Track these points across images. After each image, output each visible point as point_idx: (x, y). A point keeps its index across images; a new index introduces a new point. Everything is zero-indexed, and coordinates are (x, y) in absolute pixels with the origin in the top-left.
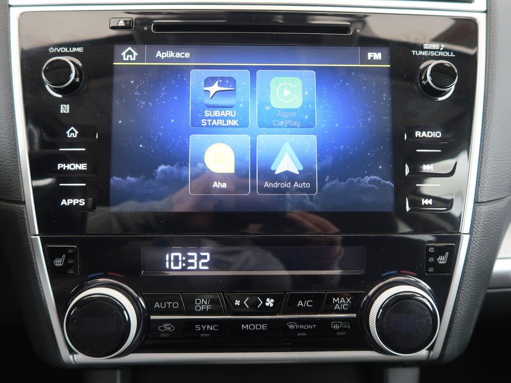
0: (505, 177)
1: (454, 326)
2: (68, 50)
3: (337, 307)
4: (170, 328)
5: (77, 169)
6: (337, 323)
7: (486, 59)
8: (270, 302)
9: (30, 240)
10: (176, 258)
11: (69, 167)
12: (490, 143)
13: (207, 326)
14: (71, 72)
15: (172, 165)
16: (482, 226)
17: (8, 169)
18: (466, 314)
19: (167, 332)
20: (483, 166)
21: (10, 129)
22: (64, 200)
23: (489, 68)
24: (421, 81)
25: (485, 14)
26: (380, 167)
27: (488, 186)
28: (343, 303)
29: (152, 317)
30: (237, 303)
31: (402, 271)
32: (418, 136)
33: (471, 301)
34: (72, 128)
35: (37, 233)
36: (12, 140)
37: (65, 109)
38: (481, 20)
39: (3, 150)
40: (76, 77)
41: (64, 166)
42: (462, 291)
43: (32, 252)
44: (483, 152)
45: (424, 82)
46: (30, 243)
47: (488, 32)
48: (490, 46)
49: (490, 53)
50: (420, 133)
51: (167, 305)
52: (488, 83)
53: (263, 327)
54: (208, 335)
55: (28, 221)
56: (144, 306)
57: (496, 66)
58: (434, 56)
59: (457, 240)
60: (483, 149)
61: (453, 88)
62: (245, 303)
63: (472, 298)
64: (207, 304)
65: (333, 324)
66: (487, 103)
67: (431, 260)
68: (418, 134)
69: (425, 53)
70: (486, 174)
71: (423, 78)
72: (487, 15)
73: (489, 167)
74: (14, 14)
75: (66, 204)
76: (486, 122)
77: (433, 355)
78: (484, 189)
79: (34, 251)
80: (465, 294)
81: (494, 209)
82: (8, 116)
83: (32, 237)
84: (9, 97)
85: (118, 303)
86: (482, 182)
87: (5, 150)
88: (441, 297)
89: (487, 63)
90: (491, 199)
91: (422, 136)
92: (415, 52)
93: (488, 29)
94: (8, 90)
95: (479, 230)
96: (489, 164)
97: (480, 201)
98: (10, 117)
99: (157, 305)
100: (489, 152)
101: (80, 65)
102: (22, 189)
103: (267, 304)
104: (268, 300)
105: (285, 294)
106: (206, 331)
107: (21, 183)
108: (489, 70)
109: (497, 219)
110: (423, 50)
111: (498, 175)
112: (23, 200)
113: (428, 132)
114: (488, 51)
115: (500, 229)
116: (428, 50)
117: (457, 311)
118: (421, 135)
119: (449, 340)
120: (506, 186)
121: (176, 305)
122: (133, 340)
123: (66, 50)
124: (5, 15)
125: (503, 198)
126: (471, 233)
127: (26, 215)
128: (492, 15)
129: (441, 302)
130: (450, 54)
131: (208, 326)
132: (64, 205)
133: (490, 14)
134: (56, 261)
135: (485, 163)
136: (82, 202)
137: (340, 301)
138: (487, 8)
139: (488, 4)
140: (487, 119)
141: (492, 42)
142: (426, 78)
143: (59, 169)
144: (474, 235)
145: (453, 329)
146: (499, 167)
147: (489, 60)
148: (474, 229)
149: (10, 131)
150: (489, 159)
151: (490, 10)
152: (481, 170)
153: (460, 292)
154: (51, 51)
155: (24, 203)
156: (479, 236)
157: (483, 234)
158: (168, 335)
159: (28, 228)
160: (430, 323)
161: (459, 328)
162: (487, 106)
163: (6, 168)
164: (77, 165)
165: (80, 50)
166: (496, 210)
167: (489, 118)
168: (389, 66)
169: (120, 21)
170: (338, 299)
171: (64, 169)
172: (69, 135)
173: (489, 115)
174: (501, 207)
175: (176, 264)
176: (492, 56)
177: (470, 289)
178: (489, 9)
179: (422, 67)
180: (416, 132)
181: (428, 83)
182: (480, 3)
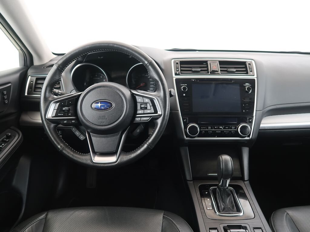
0: (262, 107)
1: (253, 132)
4: (204, 132)
11: (186, 105)
14: (187, 89)
23: (257, 88)
29: (201, 130)
35: (181, 115)
37: (184, 95)
38: (256, 79)
43: (180, 119)
47: (257, 81)
51: (203, 128)
52: (257, 90)
53: (220, 132)
59: (253, 117)
61: (251, 91)
62: (217, 127)
64: (210, 128)
65: (232, 132)
67: (248, 120)
74: (174, 79)
75: (185, 111)
77: (250, 139)
78: (258, 108)
90: (259, 110)
92: (244, 85)
102: (178, 108)
103: (221, 128)
106: (210, 132)
114: (257, 85)
116: (246, 84)
119: (253, 136)
121: (205, 128)
122: (198, 134)
123: (184, 85)
125: (262, 110)
126: (255, 116)
127: (179, 113)
128: (258, 78)
129: (251, 127)
130: (250, 85)
134: (184, 120)
141: (258, 83)
142: (246, 89)
152: (257, 105)
154: (181, 85)
155: (178, 111)
165: (186, 85)
169: (193, 80)
170: (233, 127)
179: (245, 87)
182: (255, 76)
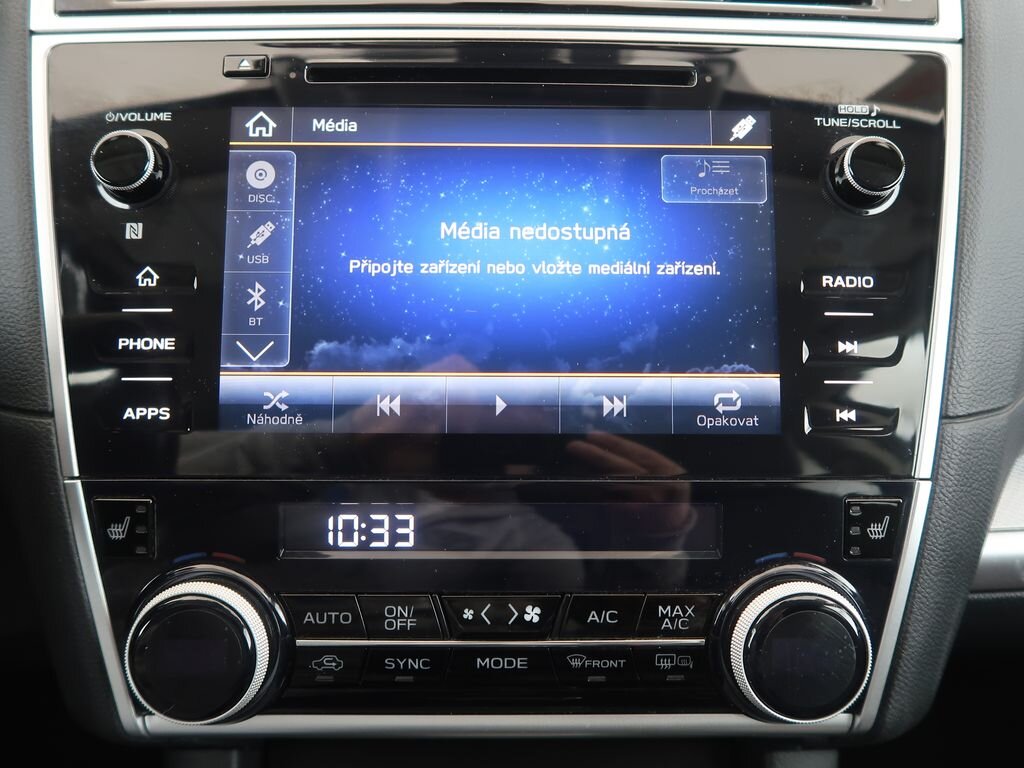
0: (1002, 366)
1: (902, 664)
2: (143, 116)
3: (666, 624)
4: (334, 664)
5: (155, 348)
6: (667, 658)
7: (962, 134)
8: (533, 614)
9: (62, 488)
10: (348, 525)
11: (140, 344)
12: (971, 299)
13: (407, 661)
14: (146, 159)
15: (341, 341)
16: (957, 464)
17: (23, 348)
18: (926, 642)
19: (329, 672)
20: (958, 344)
21: (26, 271)
22: (130, 410)
23: (968, 151)
24: (833, 176)
25: (959, 46)
26: (753, 346)
27: (968, 384)
28: (678, 617)
29: (300, 642)
30: (468, 614)
31: (797, 554)
32: (827, 284)
33: (937, 615)
34: (148, 268)
35: (76, 474)
36: (30, 291)
37: (134, 231)
38: (953, 57)
39: (12, 310)
40: (156, 168)
41: (130, 343)
42: (917, 595)
43: (66, 511)
44: (956, 317)
45: (838, 179)
46: (62, 493)
47: (966, 81)
48: (969, 108)
49: (969, 122)
50: (831, 278)
51: (329, 617)
52: (967, 180)
53: (519, 663)
54: (410, 678)
55: (59, 451)
56: (284, 620)
57: (982, 149)
58: (860, 127)
59: (906, 491)
60: (957, 310)
61: (897, 188)
62: (483, 614)
63: (939, 609)
64: (408, 617)
65: (659, 658)
66: (964, 219)
67: (855, 531)
68: (827, 280)
69: (840, 123)
70: (963, 361)
71: (837, 171)
72: (963, 48)
73: (970, 348)
74: (40, 48)
75: (133, 418)
76: (962, 258)
77: (860, 724)
78: (960, 389)
79: (69, 509)
80: (924, 600)
81: (980, 431)
82: (23, 245)
83: (66, 482)
84: (26, 208)
85: (232, 612)
86: (957, 378)
87: (17, 312)
88: (875, 607)
89: (965, 141)
90: (974, 410)
91: (835, 286)
92: (821, 121)
93: (967, 75)
94: (24, 194)
95: (951, 471)
96: (970, 341)
97: (951, 414)
98: (28, 247)
99: (309, 618)
100: (970, 317)
101: (165, 146)
102: (48, 387)
103: (527, 618)
104: (529, 609)
105: (562, 598)
106: (406, 671)
107: (47, 375)
108: (968, 155)
109: (988, 450)
110: (837, 116)
111: (988, 362)
112: (50, 409)
113: (848, 278)
114: (966, 117)
115: (995, 471)
116: (847, 116)
117: (908, 635)
118: (833, 283)
119: (893, 693)
120: (1005, 385)
121: (346, 618)
122: (262, 686)
123: (138, 117)
124: (22, 50)
125: (999, 409)
126: (934, 478)
127: (55, 439)
128: (973, 48)
129: (876, 617)
130: (891, 124)
131: (410, 661)
132: (129, 418)
133: (970, 46)
134: (113, 530)
135: (961, 338)
136: (165, 414)
137: (672, 613)
138: (964, 34)
139: (967, 26)
140: (965, 251)
141: (974, 100)
142: (842, 172)
143: (120, 348)
144: (941, 483)
145: (901, 671)
146: (990, 347)
147: (968, 135)
148: (941, 470)
149: (29, 273)
150: (969, 330)
151: (970, 37)
152: (953, 352)
153: (914, 597)
154: (110, 118)
155: (51, 415)
156: (950, 483)
157: (958, 481)
158: (331, 677)
159: (58, 463)
160: (852, 656)
161: (913, 669)
162: (964, 226)
163: (19, 346)
164: (156, 340)
166: (985, 432)
167: (968, 250)
168: (770, 147)
169: (243, 61)
170: (669, 608)
171: (131, 348)
172: (142, 282)
173: (968, 243)
174: (995, 426)
175: (348, 537)
176: (973, 128)
177: (934, 590)
178: (967, 35)
179: (835, 148)
180: (824, 277)
181: (846, 181)
182: (950, 23)
